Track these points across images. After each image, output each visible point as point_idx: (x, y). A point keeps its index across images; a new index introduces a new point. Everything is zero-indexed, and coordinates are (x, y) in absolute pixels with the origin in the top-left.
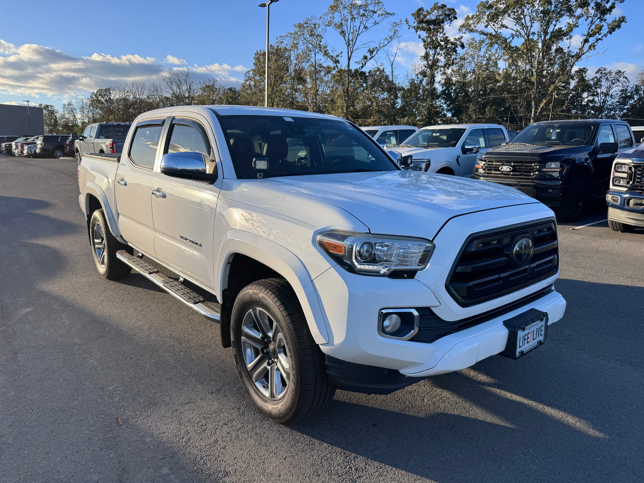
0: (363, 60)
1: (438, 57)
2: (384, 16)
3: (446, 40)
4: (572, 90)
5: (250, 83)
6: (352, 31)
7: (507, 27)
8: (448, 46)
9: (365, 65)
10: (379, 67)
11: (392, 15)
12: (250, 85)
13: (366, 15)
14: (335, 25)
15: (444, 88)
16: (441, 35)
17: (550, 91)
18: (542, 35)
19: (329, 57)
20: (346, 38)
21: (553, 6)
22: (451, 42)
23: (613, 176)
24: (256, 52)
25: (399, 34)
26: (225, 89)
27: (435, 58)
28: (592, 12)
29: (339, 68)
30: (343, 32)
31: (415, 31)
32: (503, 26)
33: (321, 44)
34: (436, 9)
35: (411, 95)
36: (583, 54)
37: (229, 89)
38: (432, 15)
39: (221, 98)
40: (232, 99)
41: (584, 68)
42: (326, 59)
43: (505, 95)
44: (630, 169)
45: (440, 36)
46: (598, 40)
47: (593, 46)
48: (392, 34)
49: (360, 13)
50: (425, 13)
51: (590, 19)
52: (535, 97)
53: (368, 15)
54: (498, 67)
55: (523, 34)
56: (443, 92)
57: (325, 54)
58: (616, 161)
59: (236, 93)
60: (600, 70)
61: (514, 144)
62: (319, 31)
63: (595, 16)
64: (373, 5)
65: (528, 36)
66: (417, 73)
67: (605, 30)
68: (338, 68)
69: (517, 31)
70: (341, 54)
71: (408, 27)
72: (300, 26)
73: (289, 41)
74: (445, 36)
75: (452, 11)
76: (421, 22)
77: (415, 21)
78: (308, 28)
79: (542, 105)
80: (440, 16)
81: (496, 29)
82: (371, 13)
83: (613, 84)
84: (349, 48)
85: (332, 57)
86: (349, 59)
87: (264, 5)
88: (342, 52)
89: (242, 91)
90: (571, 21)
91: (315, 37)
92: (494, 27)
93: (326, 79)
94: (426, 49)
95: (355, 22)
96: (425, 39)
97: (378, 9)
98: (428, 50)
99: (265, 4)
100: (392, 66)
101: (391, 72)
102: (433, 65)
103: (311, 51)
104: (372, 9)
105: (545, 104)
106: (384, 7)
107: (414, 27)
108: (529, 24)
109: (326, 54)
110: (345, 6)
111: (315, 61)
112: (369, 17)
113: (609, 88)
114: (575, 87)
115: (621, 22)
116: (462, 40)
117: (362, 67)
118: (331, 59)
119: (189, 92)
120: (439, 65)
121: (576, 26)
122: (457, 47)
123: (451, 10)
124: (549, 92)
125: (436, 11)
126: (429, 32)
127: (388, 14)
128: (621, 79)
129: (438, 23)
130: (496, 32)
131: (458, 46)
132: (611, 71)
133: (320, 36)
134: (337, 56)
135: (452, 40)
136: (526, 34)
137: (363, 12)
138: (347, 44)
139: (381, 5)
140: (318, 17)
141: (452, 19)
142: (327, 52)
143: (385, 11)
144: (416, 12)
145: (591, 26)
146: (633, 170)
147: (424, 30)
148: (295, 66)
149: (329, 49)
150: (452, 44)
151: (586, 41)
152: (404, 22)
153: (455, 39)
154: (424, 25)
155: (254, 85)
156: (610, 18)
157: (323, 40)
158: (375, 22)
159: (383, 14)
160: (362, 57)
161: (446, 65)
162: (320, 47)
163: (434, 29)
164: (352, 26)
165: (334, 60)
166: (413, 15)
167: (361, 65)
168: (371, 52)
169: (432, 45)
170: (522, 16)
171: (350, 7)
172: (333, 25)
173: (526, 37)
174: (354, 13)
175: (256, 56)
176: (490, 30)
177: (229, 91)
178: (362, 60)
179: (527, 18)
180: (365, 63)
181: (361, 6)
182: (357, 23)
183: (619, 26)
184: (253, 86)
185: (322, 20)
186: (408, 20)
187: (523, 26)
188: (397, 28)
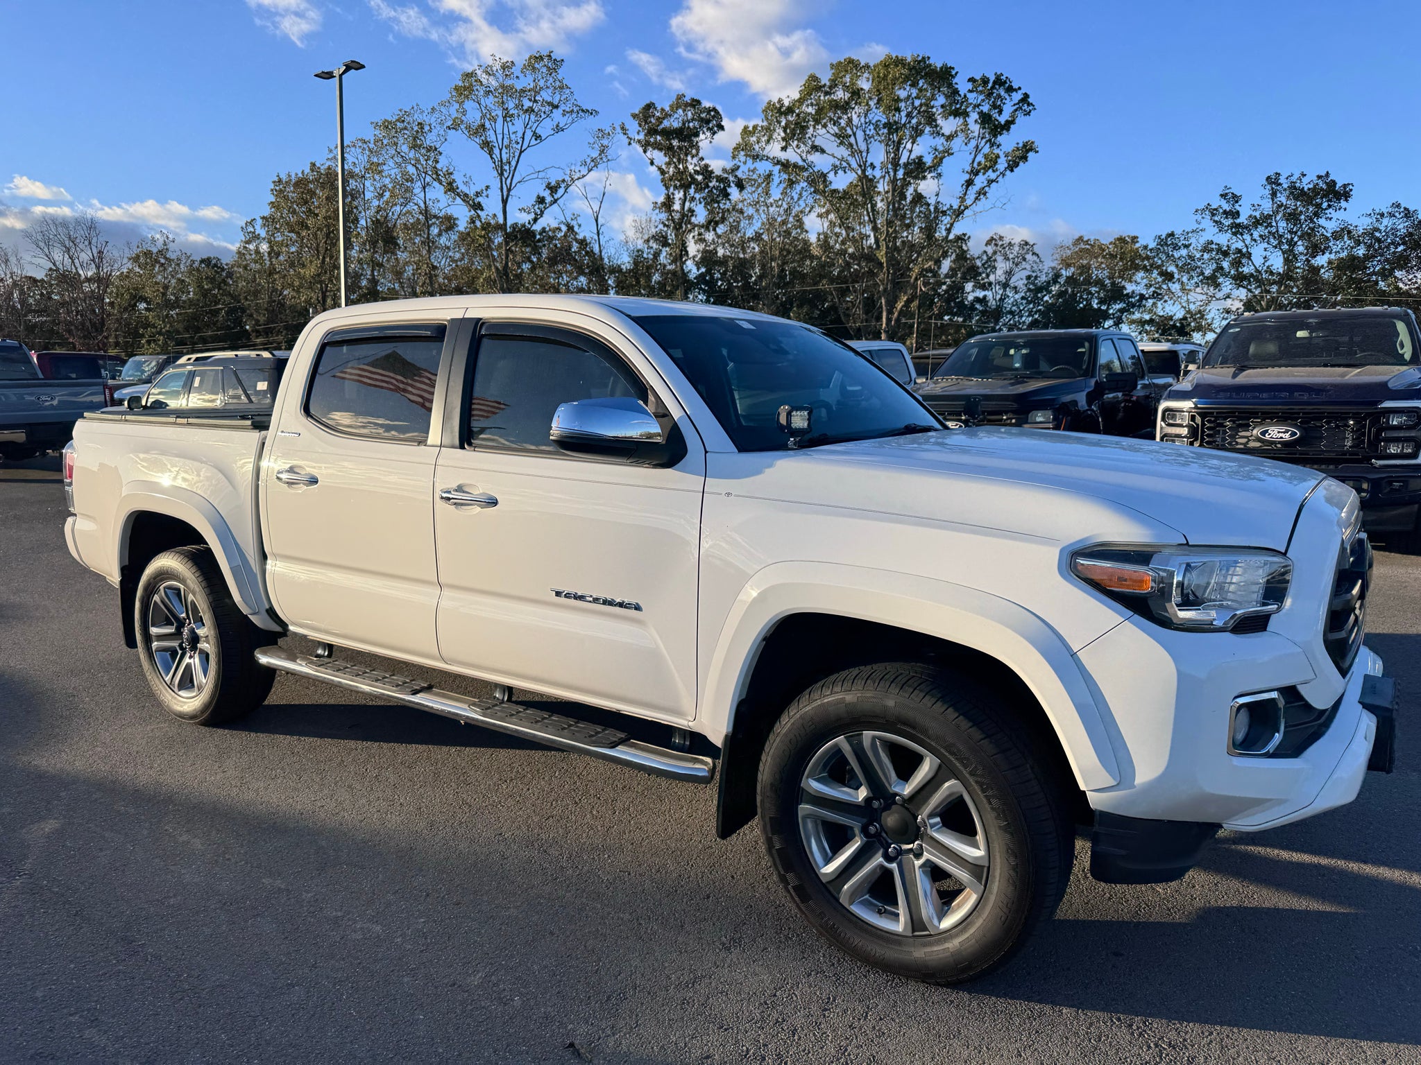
0: (537, 206)
1: (692, 205)
2: (574, 115)
3: (706, 172)
4: (947, 276)
5: (257, 247)
6: (506, 142)
7: (823, 151)
8: (711, 185)
9: (542, 216)
10: (569, 221)
11: (592, 114)
12: (257, 252)
13: (536, 110)
14: (468, 128)
15: (703, 270)
16: (695, 161)
17: (913, 277)
18: (890, 170)
19: (458, 195)
20: (494, 156)
21: (903, 114)
22: (717, 176)
23: (1161, 433)
24: (276, 179)
25: (610, 153)
26: (193, 261)
27: (686, 208)
28: (975, 128)
29: (483, 221)
30: (486, 145)
31: (641, 150)
32: (816, 148)
33: (439, 166)
34: (680, 107)
35: (638, 282)
36: (967, 208)
37: (202, 261)
38: (672, 120)
39: (183, 281)
40: (212, 283)
41: (964, 235)
42: (451, 199)
43: (824, 285)
44: (1193, 418)
45: (692, 165)
46: (990, 182)
47: (982, 193)
48: (595, 154)
49: (523, 106)
50: (658, 114)
51: (973, 143)
52: (885, 290)
53: (540, 110)
54: (807, 227)
55: (854, 165)
56: (701, 278)
57: (449, 190)
58: (1163, 405)
59: (223, 269)
60: (992, 239)
61: (947, 379)
62: (430, 139)
63: (982, 138)
64: (550, 91)
65: (864, 171)
66: (646, 237)
67: (1002, 164)
68: (481, 221)
69: (842, 159)
70: (486, 190)
71: (627, 140)
72: (387, 125)
73: (360, 157)
74: (703, 163)
75: (712, 113)
76: (652, 132)
77: (640, 129)
78: (406, 132)
79: (900, 305)
80: (689, 122)
81: (804, 155)
82: (548, 108)
83: (1017, 265)
84: (504, 180)
85: (466, 195)
86: (505, 202)
87: (328, 75)
88: (488, 187)
89: (239, 266)
90: (940, 142)
91: (423, 151)
92: (799, 151)
93: (443, 241)
94: (667, 188)
95: (513, 124)
96: (664, 167)
97: (560, 100)
98: (671, 190)
99: (332, 73)
100: (597, 221)
101: (596, 232)
102: (682, 223)
103: (412, 181)
104: (549, 99)
105: (906, 302)
106: (575, 97)
107: (639, 141)
108: (863, 146)
109: (451, 188)
110: (488, 89)
111: (425, 203)
112: (542, 114)
113: (1009, 273)
114: (951, 269)
115: (1028, 151)
116: (739, 174)
117: (535, 220)
118: (464, 200)
119: (98, 267)
120: (696, 222)
121: (948, 152)
122: (729, 186)
123: (710, 111)
124: (912, 280)
125: (680, 111)
126: (670, 153)
127: (583, 111)
128: (1029, 257)
129: (687, 135)
130: (804, 161)
131: (732, 184)
132: (1013, 242)
133: (436, 149)
134: (478, 194)
135: (718, 172)
136: (860, 166)
137: (530, 104)
138: (497, 171)
139: (568, 91)
140: (427, 107)
141: (716, 129)
142: (454, 185)
143: (577, 106)
144: (640, 112)
145: (975, 156)
146: (1198, 420)
147: (661, 150)
148: (378, 212)
149: (459, 179)
150: (719, 179)
151: (969, 183)
152: (619, 130)
153: (724, 170)
154: (659, 138)
155: (269, 253)
156: (1008, 142)
157: (442, 159)
158: (557, 126)
159: (572, 111)
160: (534, 199)
161: (709, 222)
162: (437, 172)
163: (680, 148)
164: (506, 131)
165: (471, 202)
166: (634, 116)
167: (532, 216)
168: (553, 189)
169: (679, 181)
170: (849, 131)
171: (500, 91)
172: (462, 127)
173: (860, 172)
174: (511, 105)
175: (277, 188)
176: (792, 155)
177: (203, 265)
178: (534, 206)
179: (860, 134)
180: (542, 213)
181: (523, 91)
182: (518, 126)
183: (1024, 158)
184: (266, 254)
185: (437, 115)
186: (627, 127)
187: (854, 152)
188: (605, 142)
